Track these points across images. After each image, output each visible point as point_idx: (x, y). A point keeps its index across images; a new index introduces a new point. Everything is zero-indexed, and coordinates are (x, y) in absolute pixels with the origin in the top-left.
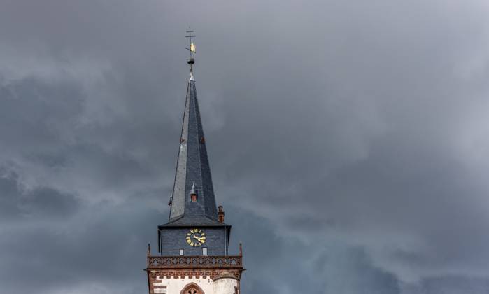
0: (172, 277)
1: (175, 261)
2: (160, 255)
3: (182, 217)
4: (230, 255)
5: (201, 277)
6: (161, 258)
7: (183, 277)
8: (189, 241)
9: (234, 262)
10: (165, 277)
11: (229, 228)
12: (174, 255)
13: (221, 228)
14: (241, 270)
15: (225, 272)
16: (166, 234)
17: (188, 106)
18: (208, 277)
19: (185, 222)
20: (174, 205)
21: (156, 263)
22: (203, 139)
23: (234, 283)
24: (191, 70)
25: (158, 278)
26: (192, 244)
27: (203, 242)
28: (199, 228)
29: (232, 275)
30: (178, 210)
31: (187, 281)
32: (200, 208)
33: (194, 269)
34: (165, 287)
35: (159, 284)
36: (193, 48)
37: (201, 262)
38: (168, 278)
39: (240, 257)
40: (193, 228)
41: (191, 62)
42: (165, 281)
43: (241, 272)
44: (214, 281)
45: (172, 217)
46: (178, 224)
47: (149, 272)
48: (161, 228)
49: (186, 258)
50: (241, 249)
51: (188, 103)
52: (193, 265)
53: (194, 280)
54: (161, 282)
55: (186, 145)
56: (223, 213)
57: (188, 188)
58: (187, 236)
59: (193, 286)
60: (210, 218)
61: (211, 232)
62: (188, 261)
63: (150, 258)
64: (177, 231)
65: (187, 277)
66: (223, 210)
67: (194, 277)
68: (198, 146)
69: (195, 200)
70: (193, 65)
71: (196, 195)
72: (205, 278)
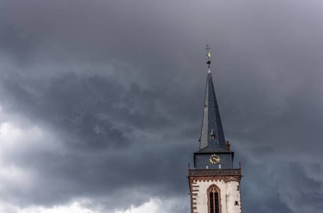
0: (202, 181)
1: (203, 172)
2: (195, 169)
3: (207, 148)
4: (234, 168)
5: (218, 181)
6: (196, 170)
7: (208, 181)
8: (211, 161)
9: (236, 172)
10: (198, 181)
11: (233, 153)
12: (203, 169)
13: (229, 153)
14: (240, 177)
15: (232, 178)
16: (198, 157)
17: (208, 87)
18: (222, 181)
19: (208, 151)
20: (202, 141)
21: (193, 173)
22: (217, 105)
23: (237, 184)
24: (209, 67)
25: (194, 181)
26: (213, 163)
27: (219, 161)
28: (216, 153)
29: (236, 179)
30: (204, 143)
31: (210, 183)
32: (216, 143)
33: (214, 176)
34: (198, 186)
35: (195, 185)
36: (209, 55)
37: (218, 172)
38: (200, 181)
39: (240, 169)
40: (213, 153)
41: (209, 63)
42: (198, 183)
43: (240, 178)
44: (226, 183)
45: (202, 147)
46: (204, 151)
47: (189, 178)
48: (195, 154)
49: (210, 170)
50: (240, 164)
51: (208, 85)
52: (214, 174)
53: (214, 182)
54: (196, 183)
55: (207, 108)
56: (229, 145)
57: (209, 132)
58: (210, 158)
59: (214, 185)
60: (222, 148)
61: (222, 156)
62: (211, 172)
63: (190, 170)
64: (204, 155)
65: (210, 181)
66: (229, 143)
67: (214, 181)
68: (214, 109)
69: (213, 138)
70: (210, 64)
71: (214, 135)
72: (220, 181)
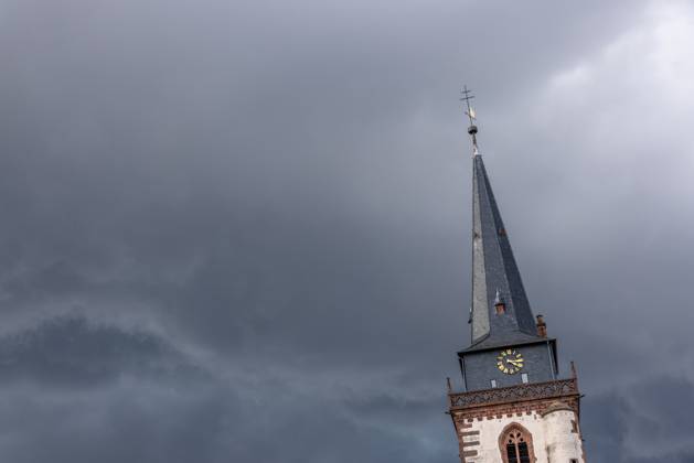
0: (485, 418)
1: (486, 397)
2: (465, 391)
3: (488, 336)
4: (559, 379)
5: (524, 414)
6: (467, 394)
7: (499, 417)
8: (501, 367)
9: (566, 388)
10: (475, 420)
11: (553, 343)
12: (484, 388)
13: (543, 343)
14: (577, 398)
15: (556, 403)
16: (470, 362)
17: (476, 190)
18: (534, 412)
19: (492, 343)
20: (475, 323)
21: (460, 402)
22: (503, 230)
23: (571, 415)
24: (475, 142)
25: (466, 421)
26: (506, 371)
27: (520, 365)
28: (512, 347)
29: (566, 405)
30: (481, 327)
31: (506, 421)
32: (510, 321)
33: (513, 403)
34: (477, 433)
35: (469, 430)
36: (472, 114)
37: (521, 392)
38: (480, 420)
39: (574, 380)
40: (505, 348)
41: (473, 131)
42: (476, 425)
43: (578, 400)
44: (543, 416)
45: (475, 338)
46: (483, 346)
47: (453, 416)
48: (461, 355)
49: (501, 390)
50: (573, 368)
51: (476, 185)
52: (512, 399)
53: (515, 419)
54: (470, 426)
55: (480, 241)
56: (544, 325)
57: (490, 297)
58: (499, 360)
59: (514, 426)
60: (526, 333)
61: (528, 351)
62: (504, 394)
63: (452, 396)
64: (483, 356)
65: (505, 416)
66: (544, 320)
67: (515, 415)
68: (497, 239)
69: (502, 311)
71: (502, 304)
72: (529, 413)
